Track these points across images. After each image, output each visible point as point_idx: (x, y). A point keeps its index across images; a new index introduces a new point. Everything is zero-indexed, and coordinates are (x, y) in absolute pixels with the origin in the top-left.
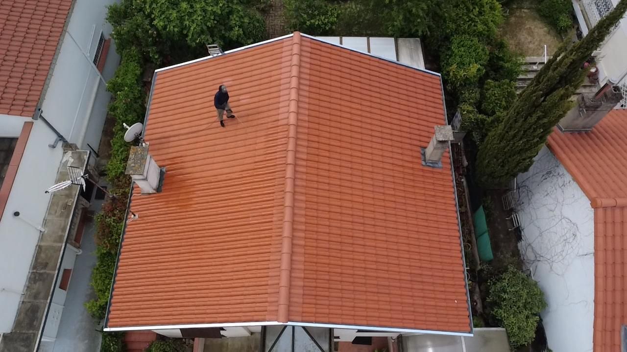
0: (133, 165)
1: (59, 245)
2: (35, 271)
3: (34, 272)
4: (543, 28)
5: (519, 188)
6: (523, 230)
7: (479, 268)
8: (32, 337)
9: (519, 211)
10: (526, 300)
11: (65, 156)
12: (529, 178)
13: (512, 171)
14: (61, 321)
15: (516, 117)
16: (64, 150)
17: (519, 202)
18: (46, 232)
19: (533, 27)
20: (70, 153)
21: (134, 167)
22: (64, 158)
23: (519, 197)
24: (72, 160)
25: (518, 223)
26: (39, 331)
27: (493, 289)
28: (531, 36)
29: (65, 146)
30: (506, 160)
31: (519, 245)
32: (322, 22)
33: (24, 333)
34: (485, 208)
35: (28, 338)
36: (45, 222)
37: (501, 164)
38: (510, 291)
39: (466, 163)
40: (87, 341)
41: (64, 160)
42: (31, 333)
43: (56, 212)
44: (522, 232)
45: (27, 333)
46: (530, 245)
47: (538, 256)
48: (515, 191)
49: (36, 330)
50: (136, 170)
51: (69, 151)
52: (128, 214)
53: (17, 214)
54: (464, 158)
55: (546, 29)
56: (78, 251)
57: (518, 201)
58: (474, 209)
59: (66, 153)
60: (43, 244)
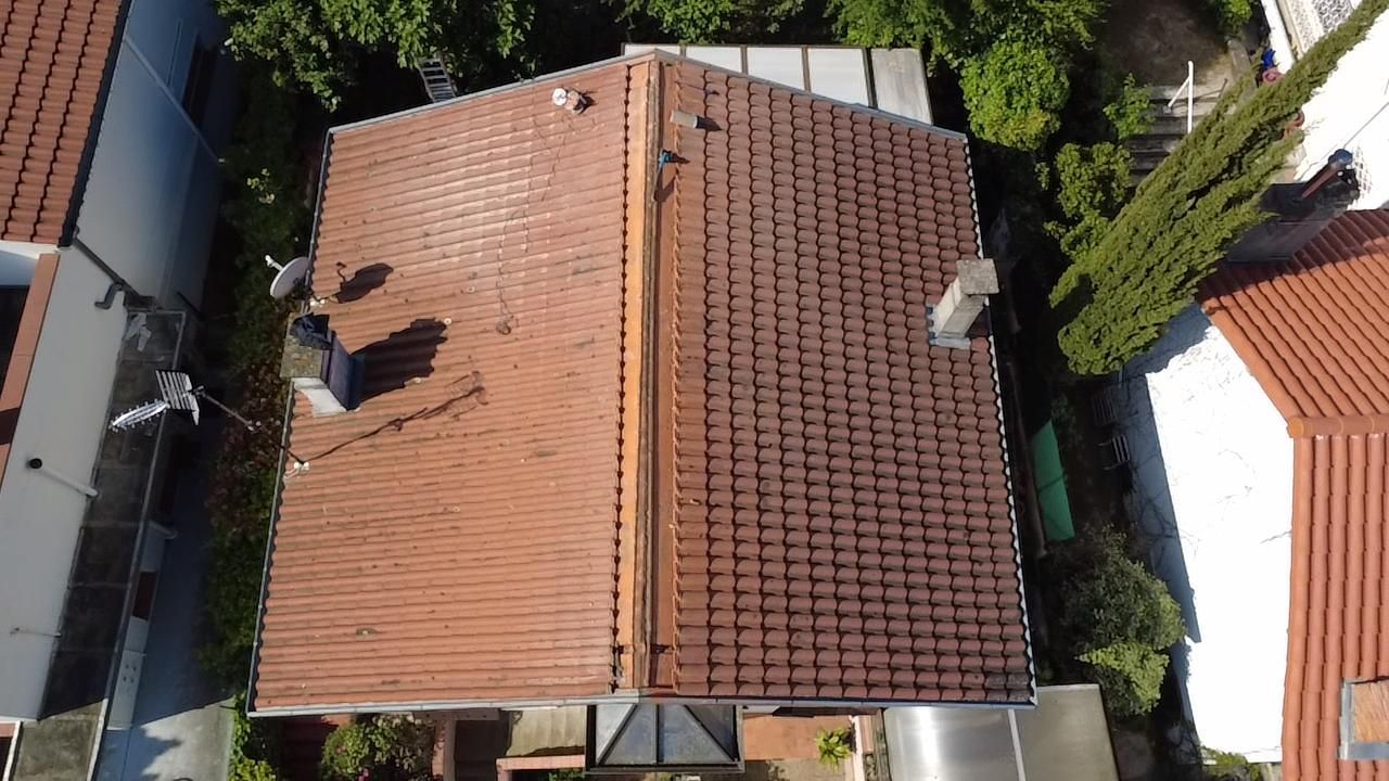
0: (296, 355)
1: (131, 525)
2: (80, 584)
3: (79, 587)
4: (1185, 20)
5: (1129, 380)
6: (1135, 469)
7: (1044, 553)
8: (85, 729)
9: (1126, 427)
10: (1142, 621)
11: (133, 324)
12: (1152, 359)
13: (1118, 350)
14: (141, 685)
15: (1131, 239)
16: (129, 311)
17: (1128, 410)
18: (100, 497)
19: (1163, 18)
20: (142, 317)
21: (299, 359)
22: (131, 328)
23: (1129, 398)
24: (147, 334)
25: (1126, 455)
26: (98, 715)
27: (1073, 601)
28: (1159, 39)
29: (130, 304)
30: (1106, 328)
31: (1127, 501)
32: (701, 13)
33: (68, 722)
34: (1057, 425)
35: (77, 731)
36: (98, 477)
37: (1096, 336)
38: (1110, 605)
39: (1016, 327)
40: (199, 729)
41: (131, 333)
42: (82, 721)
43: (119, 453)
44: (1134, 475)
45: (73, 721)
46: (1150, 501)
47: (1166, 526)
48: (1120, 386)
49: (93, 714)
50: (304, 367)
51: (140, 314)
52: (286, 459)
53: (35, 464)
54: (1013, 315)
55: (1190, 22)
56: (168, 532)
57: (1127, 406)
58: (1033, 427)
59: (134, 317)
60: (94, 524)
